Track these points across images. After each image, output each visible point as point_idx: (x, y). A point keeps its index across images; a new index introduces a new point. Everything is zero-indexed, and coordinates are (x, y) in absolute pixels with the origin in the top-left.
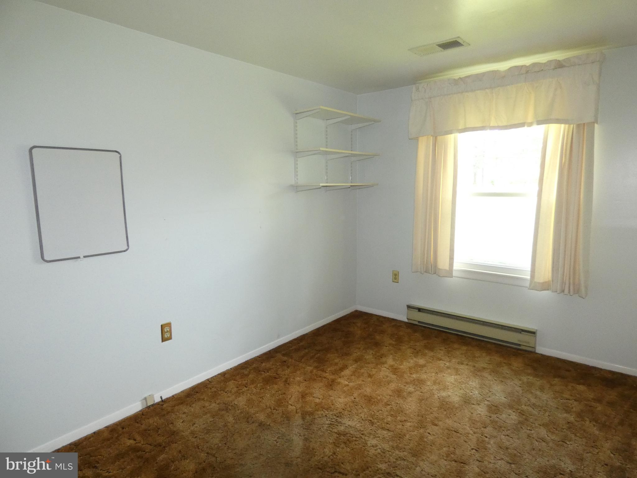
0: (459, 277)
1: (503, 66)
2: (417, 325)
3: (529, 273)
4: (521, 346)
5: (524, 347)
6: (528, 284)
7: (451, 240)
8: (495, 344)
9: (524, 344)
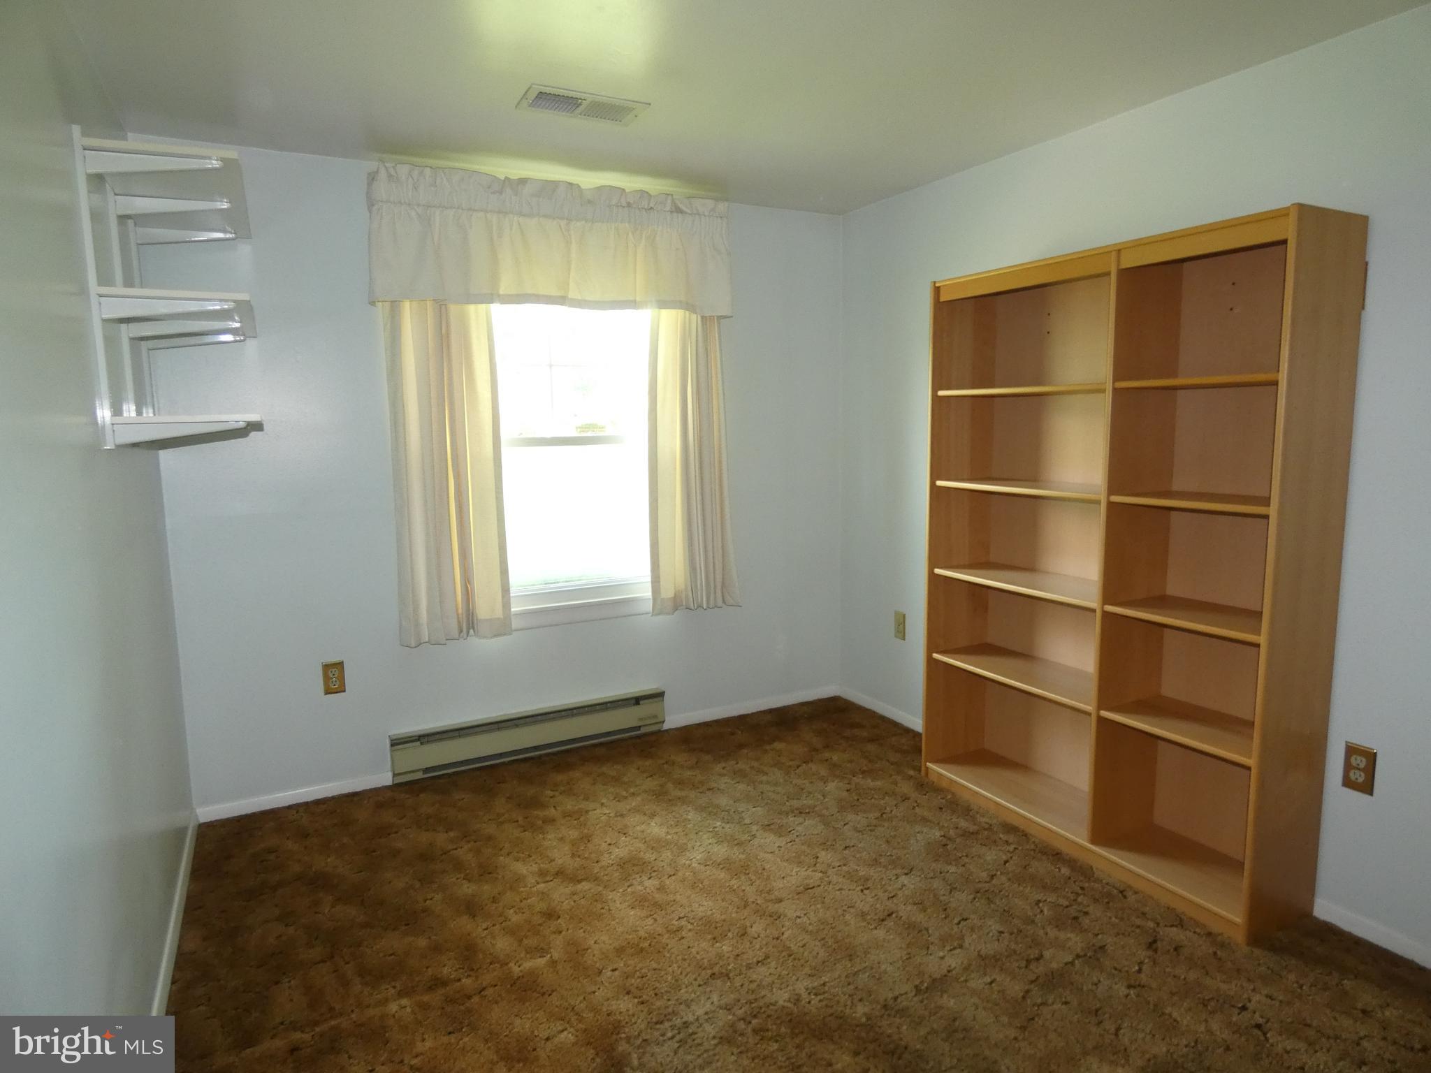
0: (521, 630)
1: (589, 180)
2: (423, 779)
3: (649, 585)
4: (642, 729)
5: (647, 728)
6: (649, 607)
7: (500, 549)
8: (601, 744)
9: (648, 722)
